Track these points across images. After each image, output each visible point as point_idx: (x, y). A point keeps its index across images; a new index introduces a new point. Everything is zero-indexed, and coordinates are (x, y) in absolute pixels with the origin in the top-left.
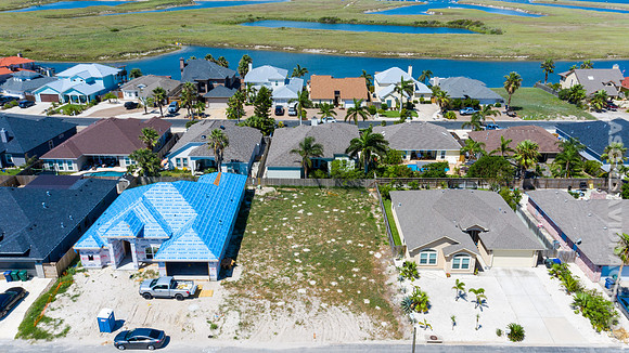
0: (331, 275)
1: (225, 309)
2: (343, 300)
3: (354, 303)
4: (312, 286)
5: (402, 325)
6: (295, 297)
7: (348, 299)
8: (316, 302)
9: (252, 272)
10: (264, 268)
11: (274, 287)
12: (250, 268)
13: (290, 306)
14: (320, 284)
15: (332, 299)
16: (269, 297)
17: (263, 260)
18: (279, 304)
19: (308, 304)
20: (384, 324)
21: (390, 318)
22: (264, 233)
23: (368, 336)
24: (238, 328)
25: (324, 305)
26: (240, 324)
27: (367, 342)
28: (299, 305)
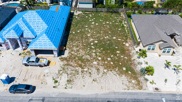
0: (108, 55)
1: (61, 72)
2: (114, 68)
3: (119, 70)
4: (99, 60)
5: (142, 82)
6: (92, 66)
7: (116, 67)
8: (102, 69)
9: (73, 53)
10: (78, 51)
11: (82, 61)
12: (72, 51)
13: (90, 71)
14: (103, 60)
15: (108, 67)
16: (80, 66)
17: (77, 47)
18: (85, 70)
19: (98, 70)
20: (133, 81)
21: (136, 78)
22: (78, 33)
23: (126, 88)
24: (66, 83)
25: (105, 71)
26: (68, 81)
27: (126, 91)
28: (94, 70)
